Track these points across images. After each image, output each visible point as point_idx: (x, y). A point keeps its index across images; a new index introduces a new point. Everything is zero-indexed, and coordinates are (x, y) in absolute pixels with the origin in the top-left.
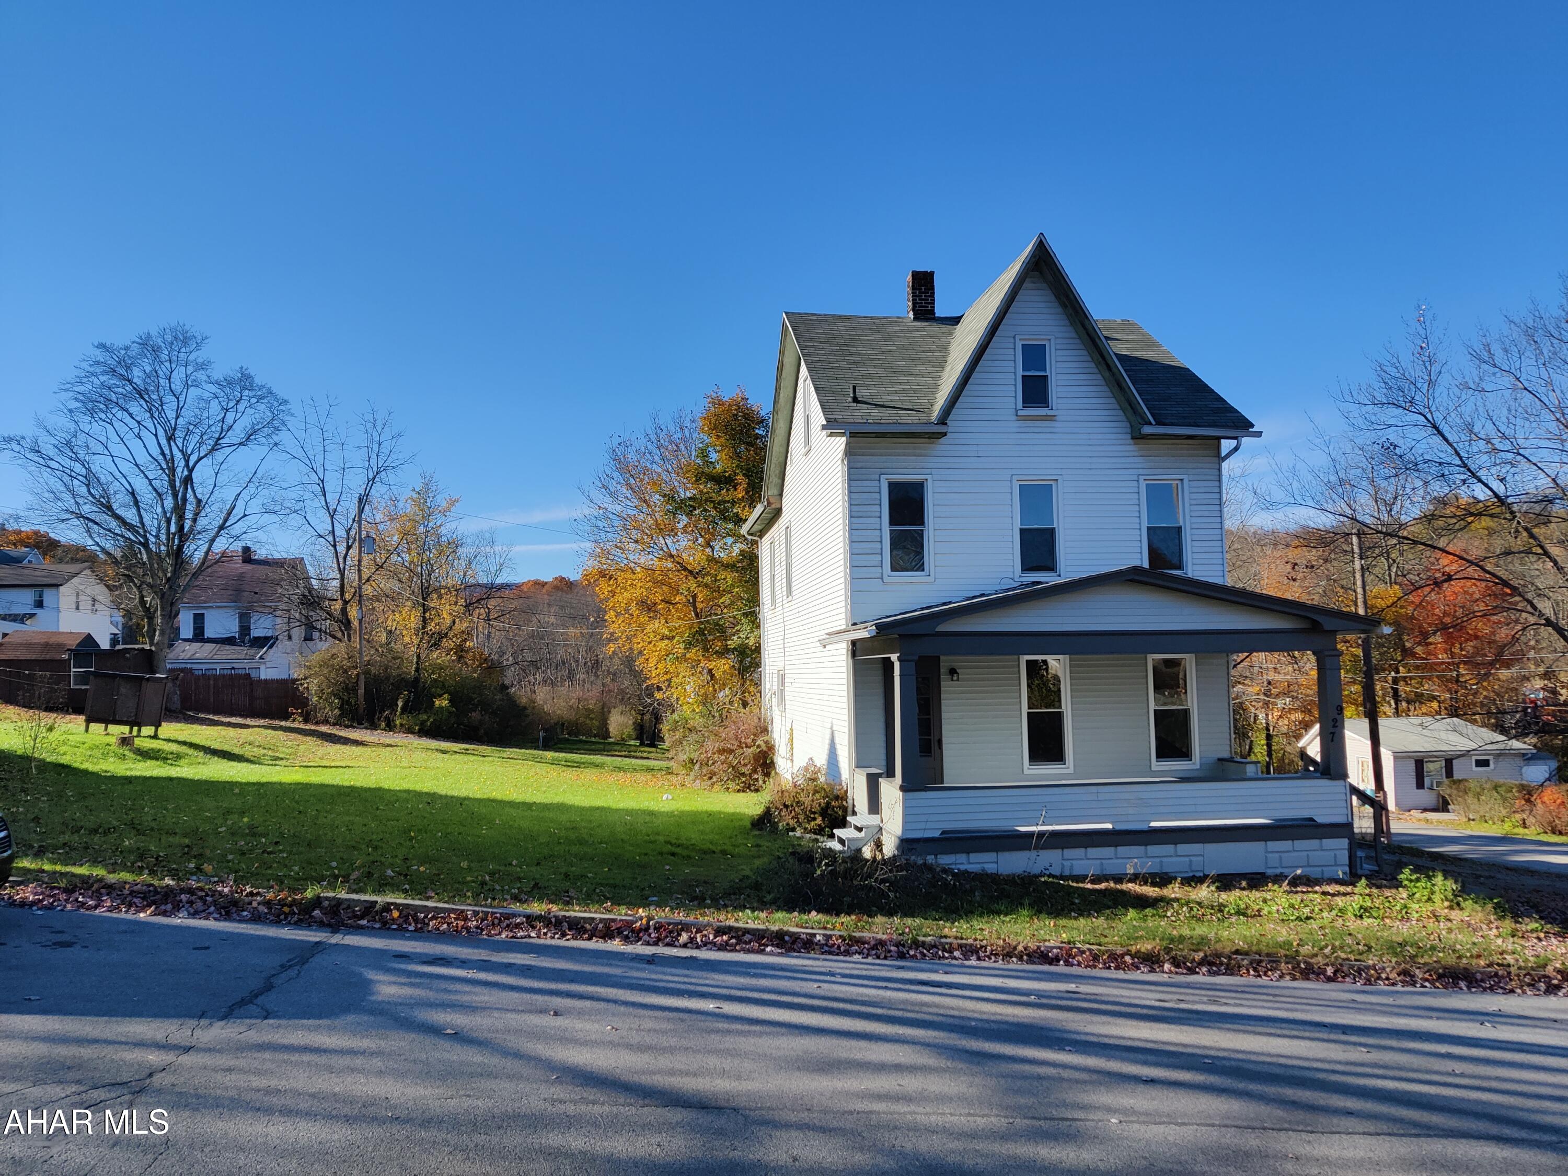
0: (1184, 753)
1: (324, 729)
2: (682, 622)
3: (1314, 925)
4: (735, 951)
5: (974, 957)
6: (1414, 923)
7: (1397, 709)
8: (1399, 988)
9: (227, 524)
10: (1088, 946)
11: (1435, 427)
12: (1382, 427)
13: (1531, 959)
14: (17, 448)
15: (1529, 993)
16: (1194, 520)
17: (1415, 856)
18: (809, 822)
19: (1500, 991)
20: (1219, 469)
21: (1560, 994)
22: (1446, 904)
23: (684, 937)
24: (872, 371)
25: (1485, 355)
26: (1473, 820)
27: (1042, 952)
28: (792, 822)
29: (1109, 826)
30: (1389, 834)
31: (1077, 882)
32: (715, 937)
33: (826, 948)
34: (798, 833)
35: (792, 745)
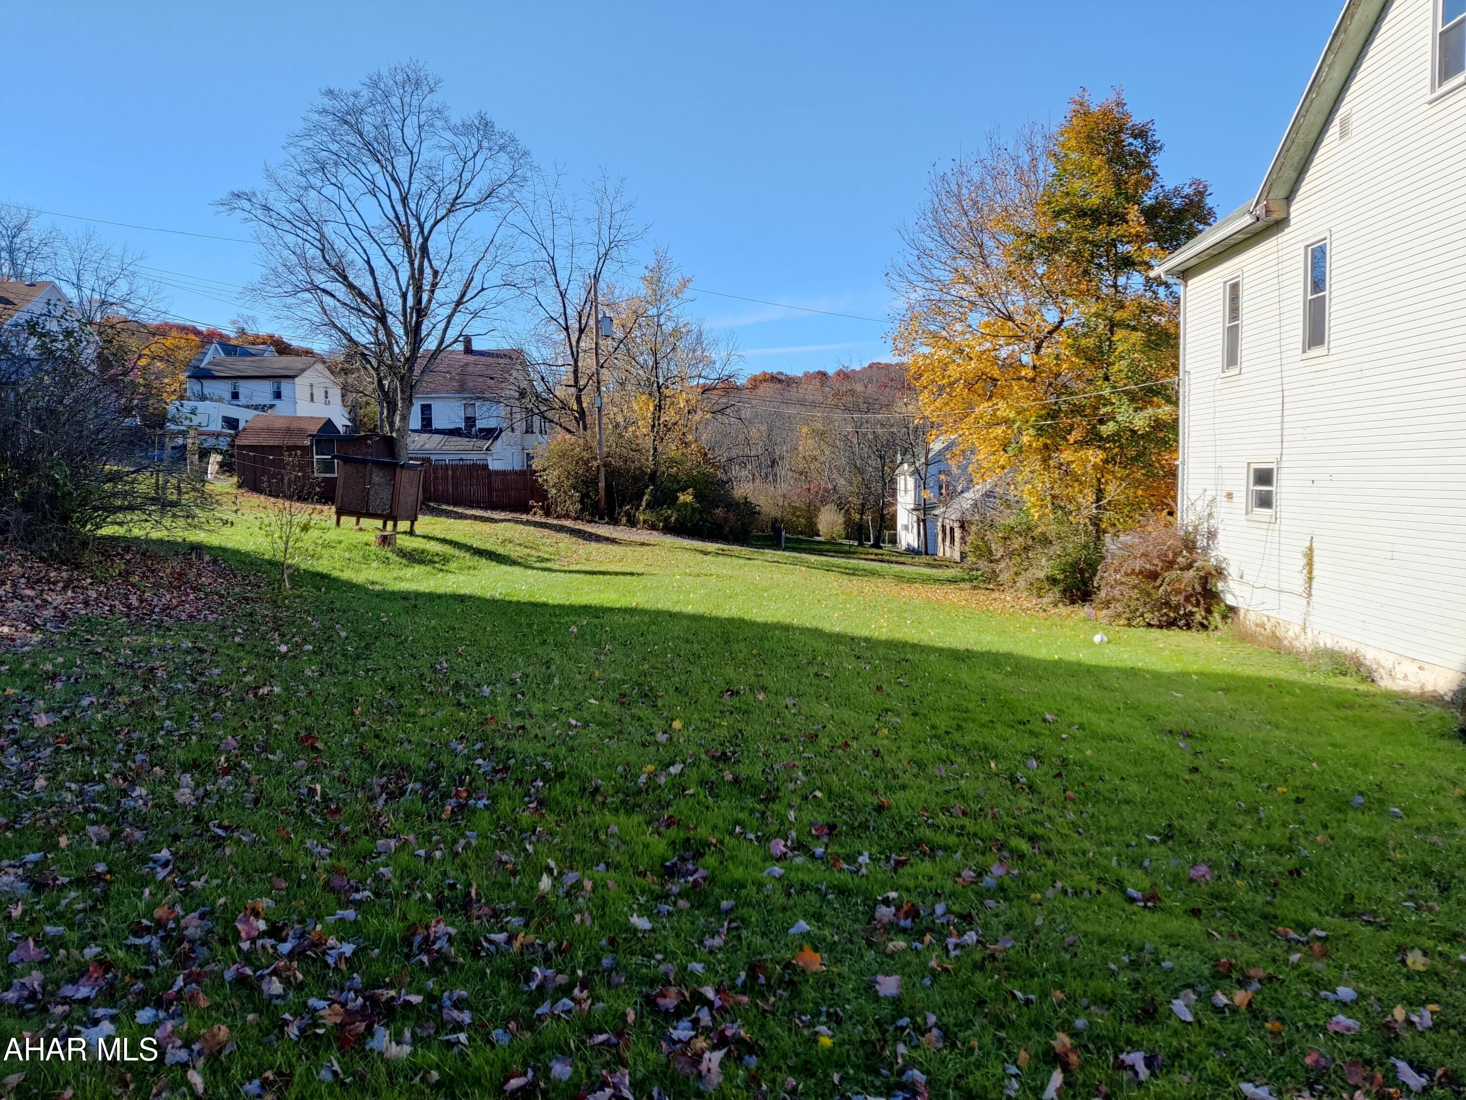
1: (568, 523)
9: (465, 300)
14: (247, 205)
35: (1310, 572)
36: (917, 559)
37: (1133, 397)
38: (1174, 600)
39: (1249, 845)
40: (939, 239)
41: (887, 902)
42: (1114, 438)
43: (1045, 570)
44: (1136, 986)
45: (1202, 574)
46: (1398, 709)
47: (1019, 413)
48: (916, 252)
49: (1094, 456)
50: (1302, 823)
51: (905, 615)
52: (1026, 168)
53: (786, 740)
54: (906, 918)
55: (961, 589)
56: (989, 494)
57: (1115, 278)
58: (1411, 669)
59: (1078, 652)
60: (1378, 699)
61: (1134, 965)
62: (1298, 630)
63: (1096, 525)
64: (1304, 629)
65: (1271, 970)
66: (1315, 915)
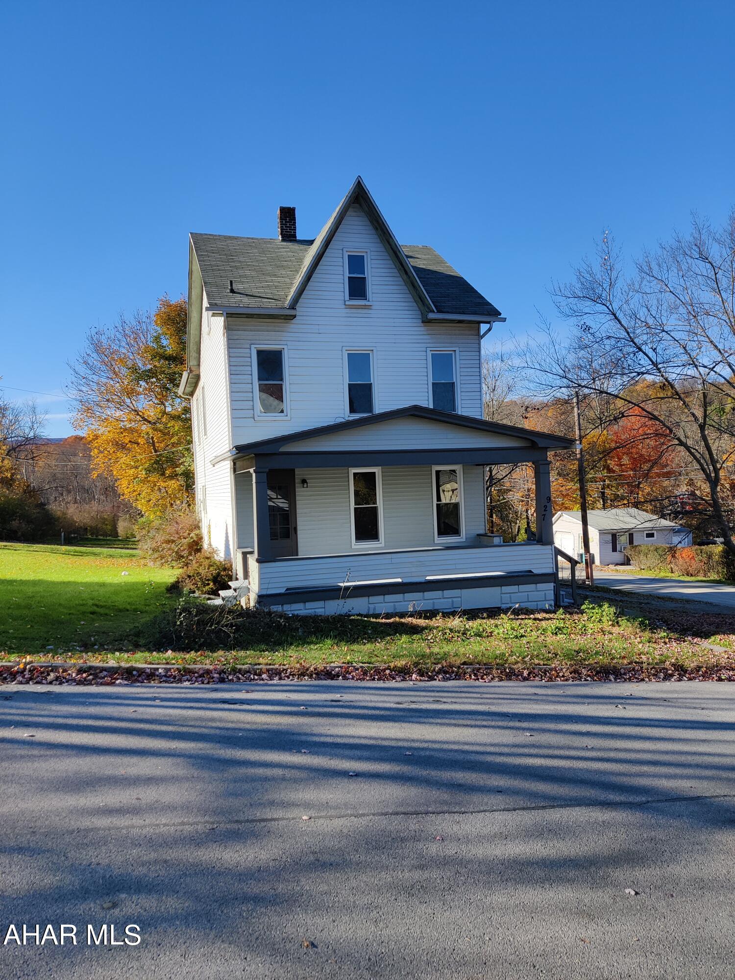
0: (456, 531)
2: (144, 456)
3: (524, 640)
4: (91, 684)
5: (277, 678)
6: (589, 636)
7: (604, 505)
8: (570, 682)
10: (361, 664)
11: (614, 315)
12: (581, 314)
13: (658, 657)
15: (653, 680)
16: (462, 378)
17: (605, 592)
18: (205, 586)
19: (635, 680)
20: (479, 344)
21: (673, 680)
22: (610, 623)
23: (52, 676)
24: (248, 273)
25: (646, 269)
26: (643, 569)
27: (328, 671)
28: (192, 587)
29: (399, 580)
30: (592, 580)
31: (376, 619)
32: (77, 675)
33: (164, 679)
34: (196, 595)
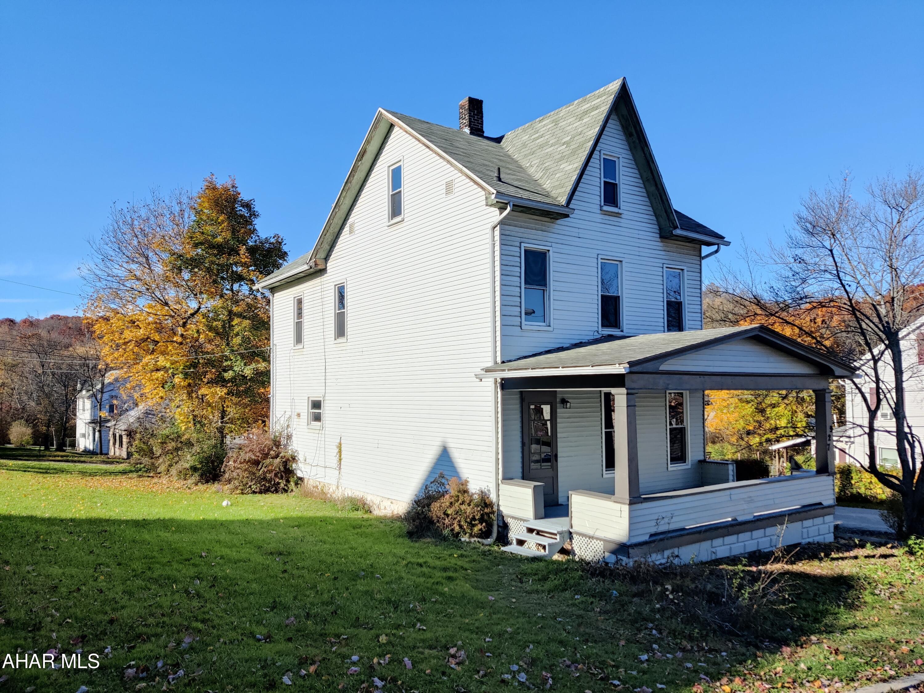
16: (689, 298)
20: (702, 265)
24: (484, 162)
35: (340, 456)
36: (94, 459)
37: (243, 356)
38: (268, 476)
39: (312, 604)
40: (118, 250)
41: (130, 667)
42: (233, 380)
43: (190, 462)
44: (265, 676)
45: (284, 460)
46: (382, 526)
47: (172, 364)
48: (101, 257)
49: (221, 391)
50: (337, 589)
51: (95, 500)
52: (176, 214)
53: (36, 593)
54: (142, 672)
55: (130, 478)
56: (147, 413)
57: (232, 285)
58: (387, 503)
59: (214, 513)
60: (373, 521)
61: (263, 668)
62: (334, 488)
63: (222, 433)
64: (338, 487)
65: (324, 656)
66: (343, 630)
